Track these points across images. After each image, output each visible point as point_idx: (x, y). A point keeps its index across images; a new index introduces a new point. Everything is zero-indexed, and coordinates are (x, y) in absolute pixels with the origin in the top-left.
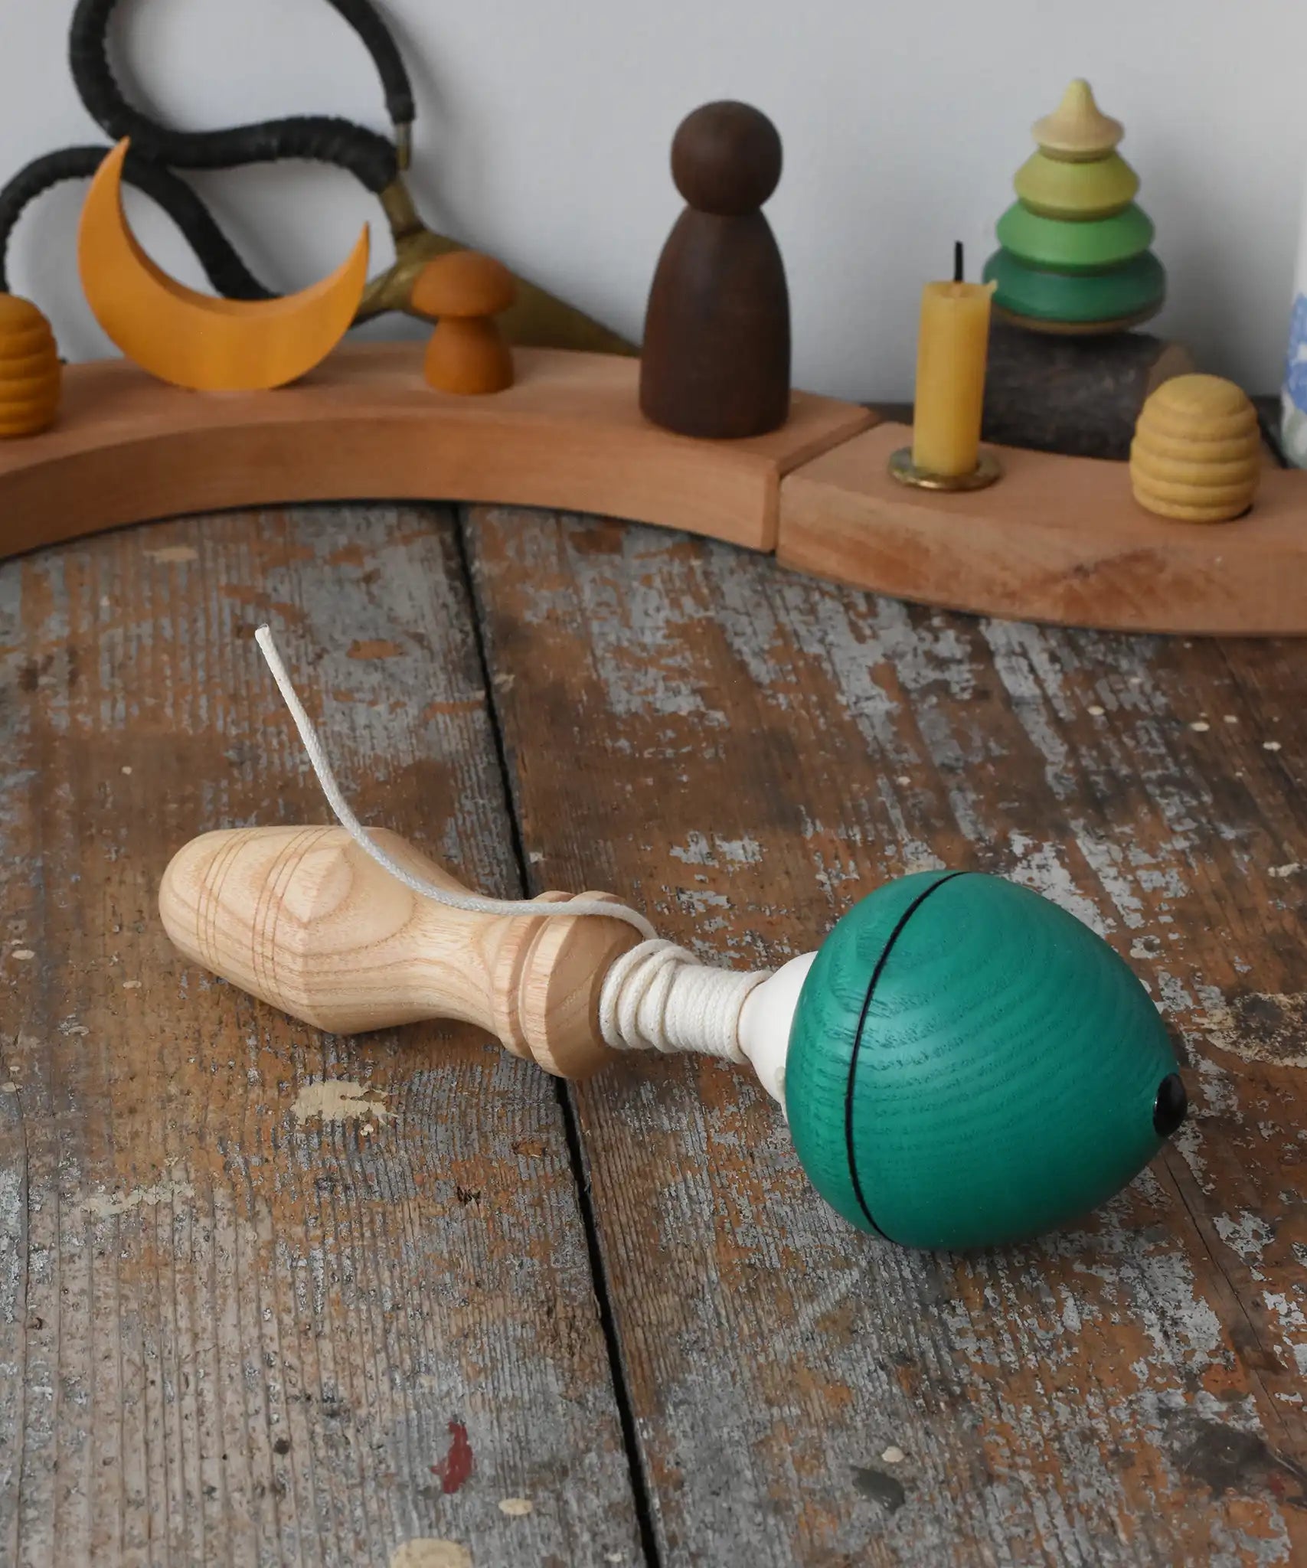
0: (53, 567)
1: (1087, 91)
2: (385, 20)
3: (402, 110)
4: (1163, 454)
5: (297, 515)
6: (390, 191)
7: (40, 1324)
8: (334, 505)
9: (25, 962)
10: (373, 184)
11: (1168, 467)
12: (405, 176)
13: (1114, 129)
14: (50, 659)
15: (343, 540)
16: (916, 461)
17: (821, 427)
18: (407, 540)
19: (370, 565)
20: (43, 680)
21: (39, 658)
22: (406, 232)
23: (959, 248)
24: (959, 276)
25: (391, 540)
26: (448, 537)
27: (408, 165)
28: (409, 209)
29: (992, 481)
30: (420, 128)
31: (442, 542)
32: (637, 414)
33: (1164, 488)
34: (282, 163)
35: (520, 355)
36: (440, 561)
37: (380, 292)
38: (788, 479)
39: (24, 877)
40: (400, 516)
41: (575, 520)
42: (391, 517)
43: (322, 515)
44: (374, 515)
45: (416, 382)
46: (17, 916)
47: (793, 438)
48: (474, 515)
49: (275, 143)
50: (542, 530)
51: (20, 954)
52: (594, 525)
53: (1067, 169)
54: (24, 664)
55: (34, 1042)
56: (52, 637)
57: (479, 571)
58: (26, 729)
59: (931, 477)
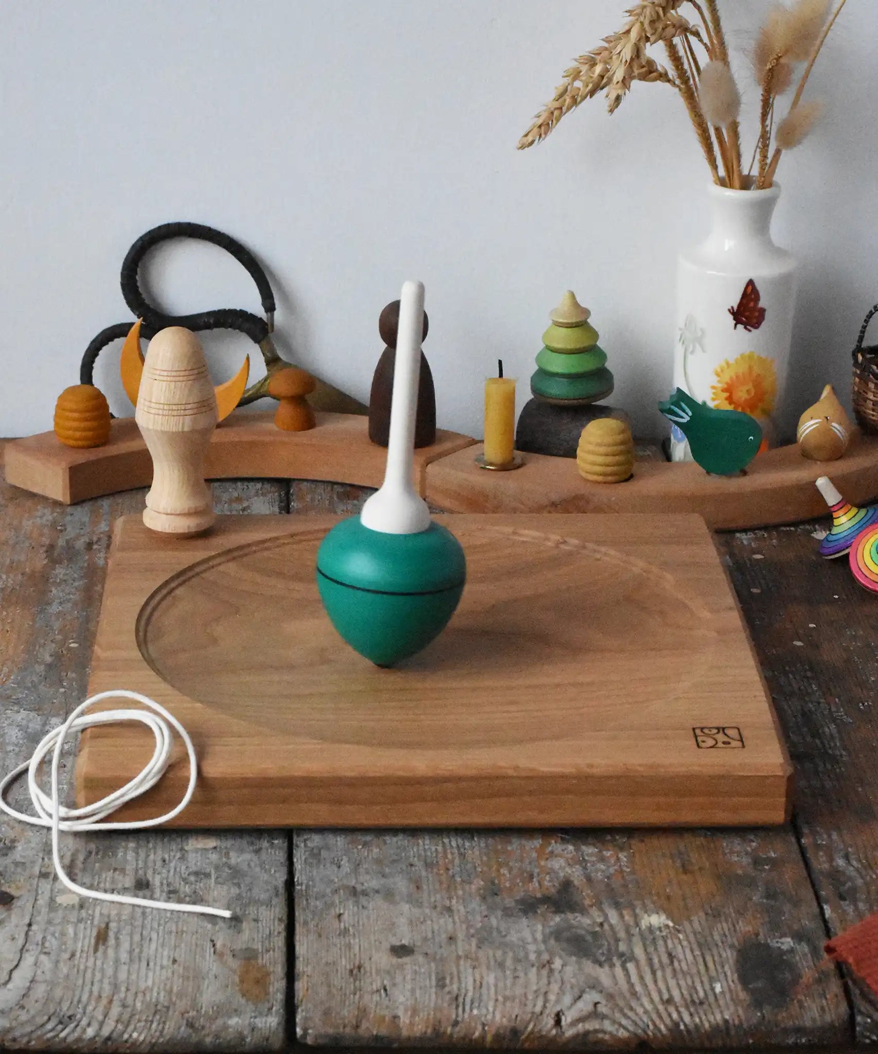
0: (106, 503)
1: (573, 296)
2: (261, 266)
3: (269, 306)
4: (589, 452)
5: (217, 484)
6: (264, 343)
7: (65, 766)
8: (235, 480)
9: (74, 648)
10: (257, 340)
11: (591, 458)
12: (271, 335)
13: (586, 312)
14: (99, 539)
15: (235, 494)
16: (486, 458)
17: (447, 445)
18: (263, 495)
19: (245, 504)
20: (95, 547)
21: (95, 539)
22: (272, 361)
23: (500, 362)
24: (501, 375)
25: (257, 494)
26: (283, 493)
27: (273, 331)
28: (272, 351)
29: (519, 467)
30: (278, 315)
31: (280, 495)
32: (368, 439)
33: (589, 467)
34: (216, 331)
35: (318, 415)
36: (277, 503)
37: (259, 389)
38: (429, 466)
39: (78, 618)
40: (263, 484)
41: (340, 486)
42: (259, 485)
43: (227, 484)
44: (251, 485)
45: (271, 426)
46: (73, 632)
47: (436, 449)
48: (294, 484)
49: (212, 321)
50: (324, 490)
51: (72, 645)
52: (348, 489)
53: (564, 330)
54: (88, 541)
55: (74, 675)
56: (102, 530)
57: (293, 506)
58: (86, 565)
59: (491, 464)
